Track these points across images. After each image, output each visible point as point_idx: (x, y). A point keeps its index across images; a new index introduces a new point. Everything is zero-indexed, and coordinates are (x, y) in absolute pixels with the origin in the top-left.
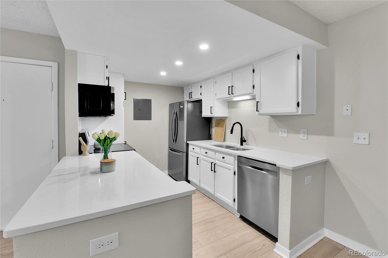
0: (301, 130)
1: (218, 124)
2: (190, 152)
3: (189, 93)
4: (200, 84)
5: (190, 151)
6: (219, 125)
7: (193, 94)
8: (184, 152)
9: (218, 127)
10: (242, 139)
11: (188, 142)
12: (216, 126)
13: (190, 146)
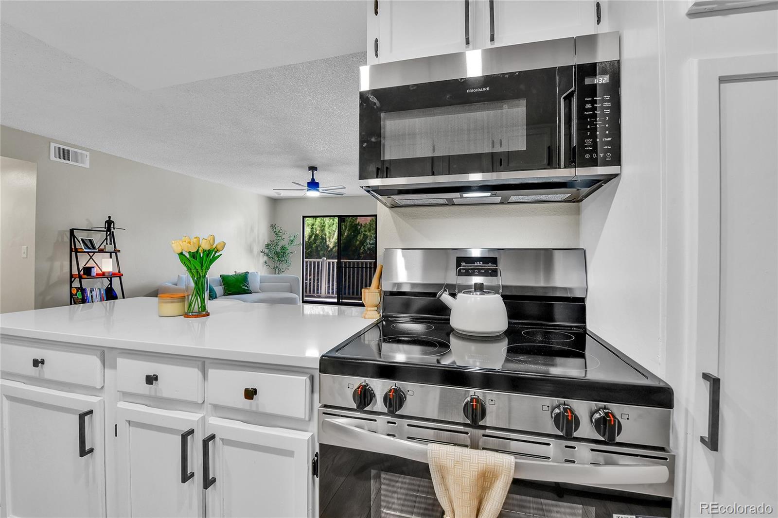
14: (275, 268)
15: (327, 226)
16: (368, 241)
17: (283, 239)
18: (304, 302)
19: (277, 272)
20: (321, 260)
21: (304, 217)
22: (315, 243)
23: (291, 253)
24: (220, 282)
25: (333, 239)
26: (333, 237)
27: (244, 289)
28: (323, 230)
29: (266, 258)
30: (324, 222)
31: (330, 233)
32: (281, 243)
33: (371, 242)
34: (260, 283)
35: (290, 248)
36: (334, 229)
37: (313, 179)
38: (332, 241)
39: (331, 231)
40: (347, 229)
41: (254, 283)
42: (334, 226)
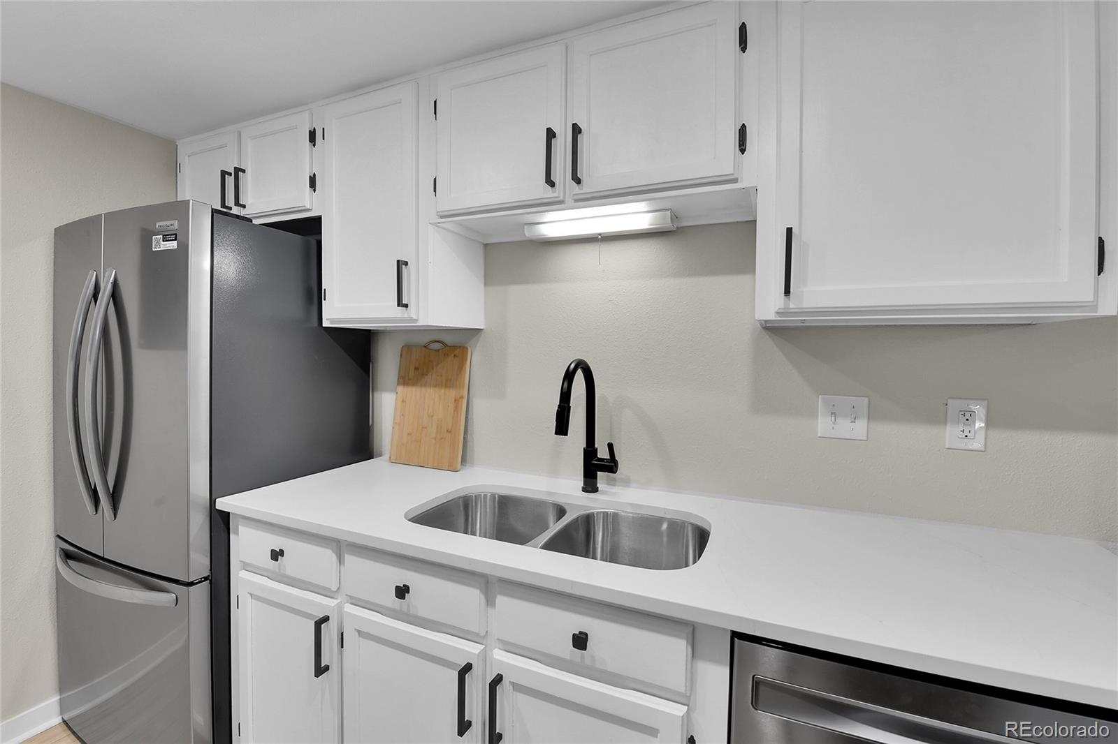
0: (950, 402)
1: (416, 369)
2: (244, 574)
3: (224, 174)
4: (307, 115)
5: (246, 566)
6: (423, 375)
7: (247, 181)
8: (192, 584)
9: (425, 385)
10: (590, 451)
11: (223, 504)
12: (405, 379)
13: (241, 528)
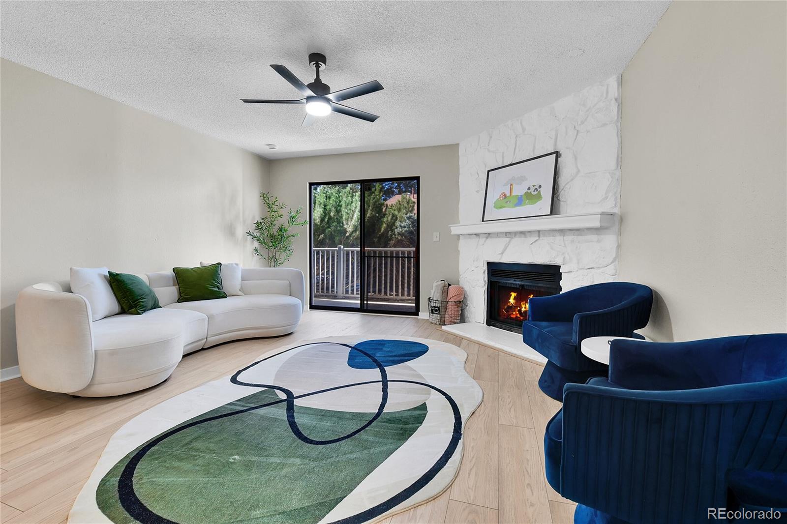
14: (270, 259)
15: (344, 205)
16: (398, 223)
17: (280, 216)
18: (312, 307)
19: (273, 264)
20: (337, 249)
21: (311, 184)
22: (329, 227)
23: (292, 236)
24: (173, 279)
25: (352, 221)
26: (352, 218)
27: (212, 290)
28: (338, 211)
29: (256, 244)
30: (340, 201)
31: (347, 214)
32: (278, 222)
33: (402, 225)
34: (242, 280)
35: (291, 230)
36: (353, 209)
37: (318, 79)
38: (351, 223)
39: (349, 212)
40: (370, 208)
41: (231, 281)
42: (353, 204)
